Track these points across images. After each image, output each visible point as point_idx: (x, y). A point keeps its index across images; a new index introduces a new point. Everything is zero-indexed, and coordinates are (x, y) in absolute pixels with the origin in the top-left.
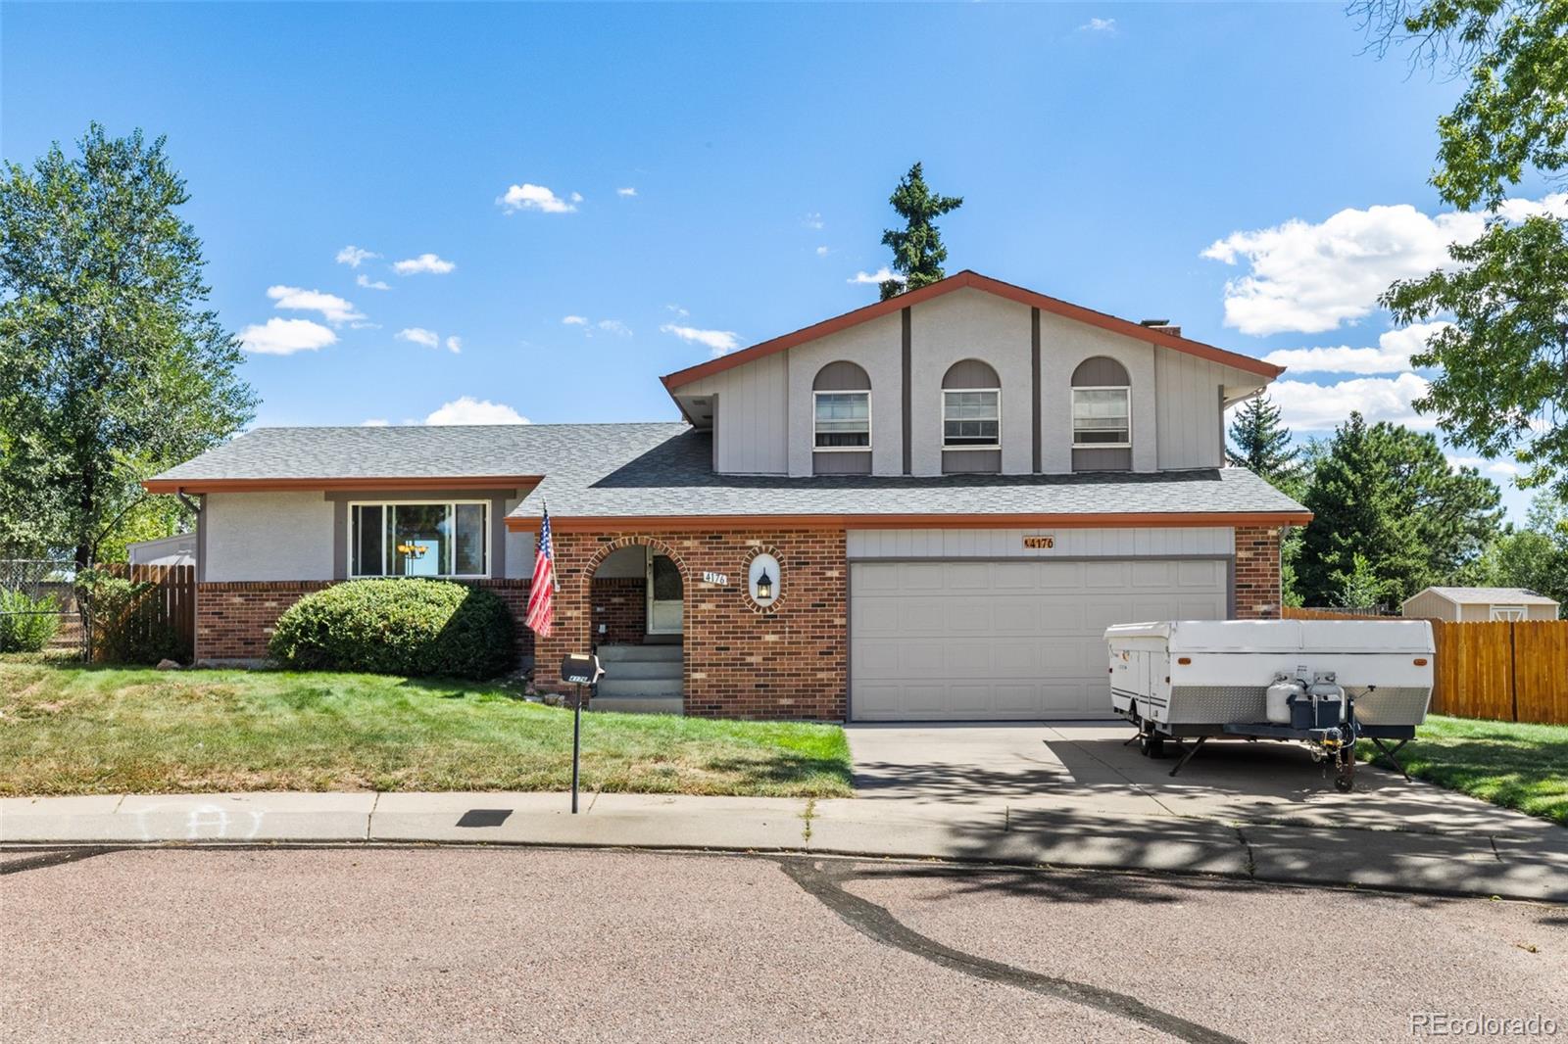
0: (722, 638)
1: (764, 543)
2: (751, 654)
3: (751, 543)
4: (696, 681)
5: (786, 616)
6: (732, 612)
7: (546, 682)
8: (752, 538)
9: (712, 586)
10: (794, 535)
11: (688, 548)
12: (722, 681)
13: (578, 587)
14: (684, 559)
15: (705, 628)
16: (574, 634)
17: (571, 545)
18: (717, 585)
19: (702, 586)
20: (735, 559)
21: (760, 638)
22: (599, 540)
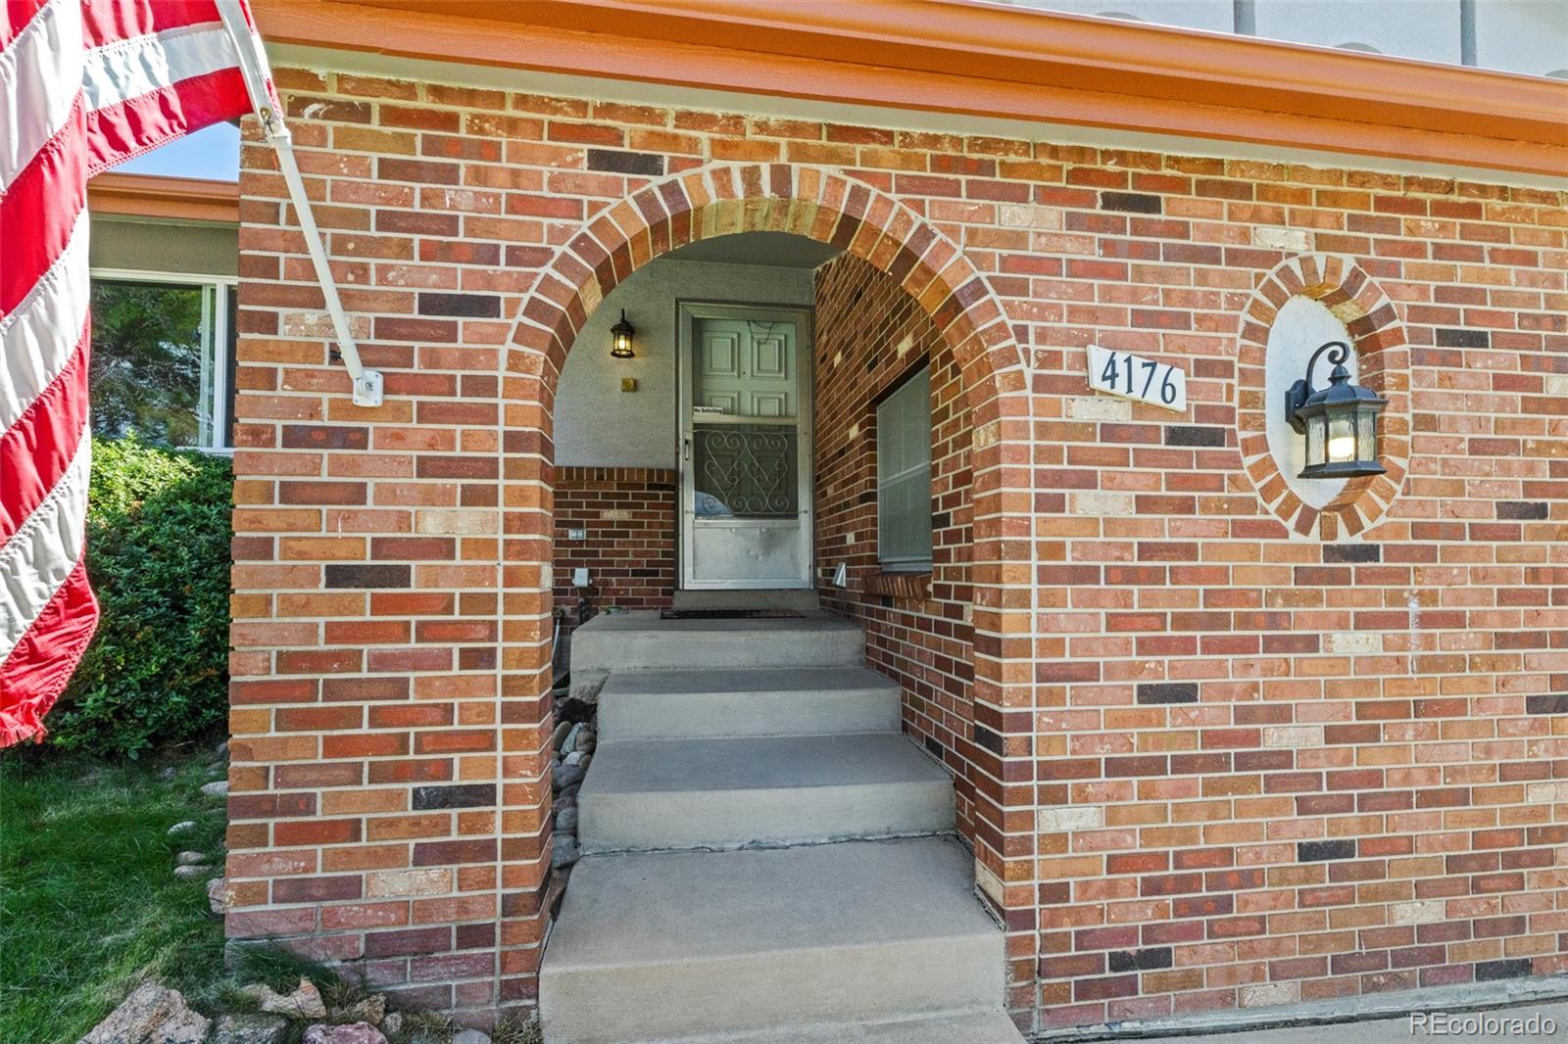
0: (1163, 646)
1: (1322, 242)
2: (1281, 715)
3: (1269, 237)
4: (1058, 841)
5: (1406, 553)
6: (1200, 529)
7: (297, 890)
8: (1278, 219)
9: (1121, 415)
10: (1427, 221)
11: (1018, 238)
12: (1167, 836)
13: (488, 386)
14: (1002, 286)
15: (1094, 600)
16: (458, 632)
17: (449, 175)
18: (1139, 408)
19: (1081, 410)
20: (1211, 301)
21: (1311, 644)
22: (599, 160)
